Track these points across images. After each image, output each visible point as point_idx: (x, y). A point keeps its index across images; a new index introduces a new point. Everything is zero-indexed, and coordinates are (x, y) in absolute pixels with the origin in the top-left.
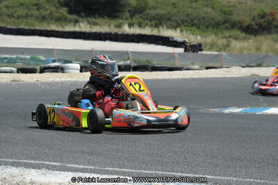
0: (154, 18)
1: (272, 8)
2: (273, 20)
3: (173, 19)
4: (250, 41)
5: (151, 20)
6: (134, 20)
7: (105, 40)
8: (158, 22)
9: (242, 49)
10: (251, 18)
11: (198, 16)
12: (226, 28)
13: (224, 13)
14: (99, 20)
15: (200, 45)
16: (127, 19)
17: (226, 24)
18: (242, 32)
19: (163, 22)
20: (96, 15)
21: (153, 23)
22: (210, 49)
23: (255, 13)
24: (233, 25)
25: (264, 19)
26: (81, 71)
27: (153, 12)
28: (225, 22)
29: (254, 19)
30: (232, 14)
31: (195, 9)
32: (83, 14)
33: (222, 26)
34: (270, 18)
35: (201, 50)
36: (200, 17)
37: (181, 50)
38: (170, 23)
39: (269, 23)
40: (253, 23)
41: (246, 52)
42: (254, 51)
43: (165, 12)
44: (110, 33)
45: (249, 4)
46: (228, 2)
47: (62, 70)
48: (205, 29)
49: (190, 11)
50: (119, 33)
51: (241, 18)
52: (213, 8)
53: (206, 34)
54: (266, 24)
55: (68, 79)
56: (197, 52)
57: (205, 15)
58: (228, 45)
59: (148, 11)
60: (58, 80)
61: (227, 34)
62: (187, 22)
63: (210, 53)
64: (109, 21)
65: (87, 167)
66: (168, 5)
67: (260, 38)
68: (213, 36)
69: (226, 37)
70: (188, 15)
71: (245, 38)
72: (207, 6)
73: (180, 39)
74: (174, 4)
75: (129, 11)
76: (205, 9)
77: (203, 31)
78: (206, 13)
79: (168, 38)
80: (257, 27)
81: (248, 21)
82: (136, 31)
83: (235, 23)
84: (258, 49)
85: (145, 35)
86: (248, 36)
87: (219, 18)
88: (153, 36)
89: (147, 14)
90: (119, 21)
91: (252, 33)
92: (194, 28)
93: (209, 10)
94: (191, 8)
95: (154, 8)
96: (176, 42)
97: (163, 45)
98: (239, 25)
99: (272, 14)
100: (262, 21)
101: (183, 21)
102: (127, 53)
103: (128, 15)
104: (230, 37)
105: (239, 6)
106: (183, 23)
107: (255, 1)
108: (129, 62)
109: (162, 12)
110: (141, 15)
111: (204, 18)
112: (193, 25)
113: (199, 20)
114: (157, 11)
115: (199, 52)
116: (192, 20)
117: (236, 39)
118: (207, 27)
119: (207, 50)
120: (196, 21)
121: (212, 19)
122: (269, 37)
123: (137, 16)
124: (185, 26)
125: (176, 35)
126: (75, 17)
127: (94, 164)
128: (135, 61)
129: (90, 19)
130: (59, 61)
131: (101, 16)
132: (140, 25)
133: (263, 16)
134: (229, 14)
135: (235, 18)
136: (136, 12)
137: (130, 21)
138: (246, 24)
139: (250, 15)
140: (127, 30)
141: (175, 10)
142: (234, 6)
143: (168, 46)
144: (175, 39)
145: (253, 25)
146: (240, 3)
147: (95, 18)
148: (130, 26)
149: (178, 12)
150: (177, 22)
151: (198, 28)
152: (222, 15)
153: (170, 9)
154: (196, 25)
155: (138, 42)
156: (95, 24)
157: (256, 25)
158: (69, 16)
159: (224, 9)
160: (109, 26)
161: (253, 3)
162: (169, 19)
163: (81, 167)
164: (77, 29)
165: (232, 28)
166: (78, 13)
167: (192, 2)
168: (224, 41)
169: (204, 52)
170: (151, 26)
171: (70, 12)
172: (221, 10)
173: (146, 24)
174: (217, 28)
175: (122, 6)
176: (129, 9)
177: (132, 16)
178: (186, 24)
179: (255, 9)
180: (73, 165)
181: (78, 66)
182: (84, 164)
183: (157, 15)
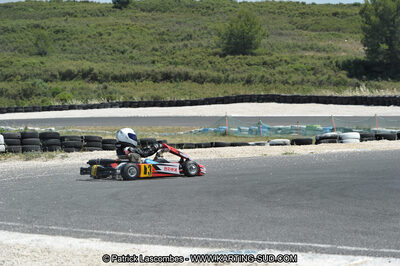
14: (382, 83)
26: (361, 140)
32: (364, 77)
47: (340, 140)
55: (346, 150)
60: (334, 151)
65: (360, 249)
126: (356, 80)
127: (368, 245)
129: (372, 82)
130: (338, 129)
131: (384, 78)
156: (379, 88)
158: (349, 80)
163: (354, 248)
164: (357, 94)
166: (359, 77)
171: (350, 76)
180: (344, 247)
181: (358, 135)
182: (356, 246)
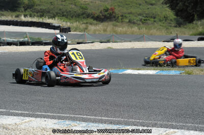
0: (39, 11)
1: (111, 5)
2: (113, 12)
3: (51, 12)
4: (100, 26)
5: (37, 13)
6: (27, 13)
7: (10, 25)
8: (41, 13)
9: (95, 31)
10: (99, 11)
11: (66, 10)
12: (84, 18)
13: (82, 8)
15: (69, 28)
16: (22, 12)
17: (84, 15)
18: (94, 20)
19: (45, 14)
20: (3, 10)
21: (39, 14)
22: (75, 31)
23: (102, 8)
24: (88, 16)
25: (108, 12)
27: (39, 8)
28: (83, 14)
29: (101, 12)
30: (87, 9)
31: (65, 5)
33: (81, 16)
34: (111, 12)
35: (70, 31)
36: (68, 11)
37: (58, 31)
38: (50, 14)
39: (110, 14)
40: (101, 14)
41: (97, 33)
42: (102, 31)
43: (46, 7)
44: (13, 21)
45: (97, 3)
46: (84, 1)
48: (71, 18)
49: (61, 7)
50: (19, 21)
51: (93, 11)
52: (75, 5)
53: (72, 21)
54: (108, 15)
56: (67, 32)
58: (86, 29)
59: (35, 7)
61: (85, 21)
62: (59, 13)
63: (75, 33)
64: (11, 13)
66: (47, 3)
67: (105, 24)
68: (77, 22)
69: (84, 23)
70: (60, 10)
71: (97, 24)
72: (72, 4)
73: (57, 25)
74: (51, 3)
75: (23, 7)
76: (71, 6)
77: (70, 19)
78: (71, 8)
79: (49, 24)
80: (103, 17)
81: (97, 13)
82: (29, 19)
83: (89, 14)
84: (105, 30)
85: (35, 22)
86: (98, 22)
87: (80, 11)
88: (40, 22)
89: (35, 9)
90: (18, 13)
91: (100, 21)
92: (64, 17)
93: (73, 6)
94: (62, 5)
95: (39, 5)
96: (54, 26)
97: (46, 28)
98: (92, 16)
99: (112, 9)
100: (106, 13)
101: (57, 13)
102: (25, 33)
103: (23, 9)
104: (87, 23)
105: (91, 4)
106: (57, 14)
107: (101, 1)
108: (27, 39)
109: (44, 8)
110: (31, 9)
111: (70, 11)
112: (63, 16)
113: (67, 13)
114: (41, 7)
115: (69, 33)
116: (63, 13)
117: (91, 24)
118: (72, 17)
119: (73, 31)
120: (65, 13)
121: (75, 12)
122: (111, 23)
123: (29, 10)
124: (59, 16)
125: (55, 22)
128: (31, 38)
132: (31, 16)
133: (107, 10)
134: (85, 9)
135: (89, 11)
136: (28, 8)
137: (24, 13)
138: (96, 15)
139: (98, 10)
140: (23, 19)
141: (52, 7)
142: (88, 4)
143: (49, 29)
144: (54, 24)
145: (100, 16)
146: (92, 2)
147: (2, 11)
148: (25, 16)
149: (54, 7)
150: (53, 14)
151: (67, 18)
152: (81, 10)
153: (49, 6)
154: (65, 15)
155: (31, 26)
157: (103, 15)
159: (83, 6)
160: (12, 16)
161: (99, 2)
162: (49, 12)
165: (88, 17)
167: (62, 1)
168: (84, 26)
169: (72, 33)
170: (38, 16)
172: (80, 7)
173: (34, 15)
174: (78, 17)
175: (19, 4)
176: (24, 5)
177: (25, 10)
178: (59, 15)
179: (101, 6)
183: (41, 9)
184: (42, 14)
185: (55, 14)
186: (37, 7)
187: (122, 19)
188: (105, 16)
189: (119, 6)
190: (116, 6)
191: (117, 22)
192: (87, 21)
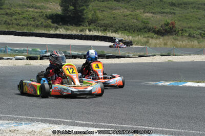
1: (172, 20)
2: (173, 27)
3: (114, 26)
4: (160, 39)
5: (101, 27)
6: (91, 27)
7: (74, 39)
9: (156, 44)
11: (128, 25)
12: (145, 32)
13: (144, 22)
14: (70, 27)
15: (131, 42)
16: (86, 26)
17: (145, 29)
18: (155, 34)
19: (108, 28)
20: (68, 24)
22: (137, 44)
23: (163, 23)
24: (149, 30)
29: (162, 26)
30: (148, 24)
31: (127, 20)
32: (60, 23)
33: (142, 31)
34: (171, 26)
35: (132, 45)
36: (130, 25)
38: (112, 28)
39: (171, 29)
40: (162, 29)
41: (158, 46)
42: (163, 45)
43: (109, 22)
44: (78, 35)
45: (158, 18)
48: (133, 32)
49: (123, 21)
50: (83, 35)
51: (154, 25)
52: (137, 20)
53: (134, 35)
54: (169, 29)
56: (130, 46)
57: (133, 24)
58: (147, 42)
61: (146, 35)
63: (137, 46)
64: (76, 28)
66: (110, 18)
67: (166, 37)
68: (139, 36)
69: (145, 37)
70: (123, 24)
71: (157, 38)
72: (133, 18)
74: (114, 18)
75: (88, 22)
76: (133, 20)
78: (133, 23)
79: (113, 38)
81: (158, 27)
83: (150, 28)
84: (165, 44)
85: (98, 36)
87: (141, 25)
88: (103, 36)
89: (99, 23)
90: (82, 27)
91: (160, 35)
93: (135, 21)
95: (103, 20)
97: (109, 42)
98: (153, 30)
99: (172, 23)
100: (167, 27)
101: (120, 28)
103: (87, 24)
104: (148, 37)
105: (152, 19)
109: (107, 22)
110: (95, 24)
111: (132, 26)
112: (125, 30)
113: (129, 27)
114: (105, 22)
116: (125, 27)
117: (152, 38)
119: (135, 45)
120: (127, 28)
121: (137, 26)
122: (171, 37)
123: (93, 24)
124: (121, 30)
126: (56, 25)
131: (71, 24)
133: (167, 25)
134: (146, 23)
135: (150, 26)
136: (92, 22)
137: (88, 27)
138: (157, 29)
139: (159, 24)
141: (115, 21)
142: (150, 19)
143: (112, 42)
144: (116, 38)
147: (68, 26)
148: (90, 30)
149: (117, 22)
150: (116, 28)
151: (129, 32)
152: (143, 24)
153: (111, 21)
154: (127, 30)
155: (94, 40)
156: (68, 29)
157: (163, 30)
158: (52, 25)
159: (144, 20)
160: (76, 30)
161: (160, 17)
162: (112, 26)
165: (149, 31)
166: (58, 23)
168: (145, 40)
170: (101, 31)
171: (53, 22)
172: (142, 21)
173: (98, 30)
174: (140, 31)
175: (84, 19)
176: (88, 20)
177: (89, 24)
179: (162, 20)
183: (104, 24)
184: (105, 28)
185: (118, 28)
186: (101, 22)
187: (182, 33)
188: (166, 30)
189: (179, 21)
190: (176, 20)
191: (177, 36)
192: (148, 35)
